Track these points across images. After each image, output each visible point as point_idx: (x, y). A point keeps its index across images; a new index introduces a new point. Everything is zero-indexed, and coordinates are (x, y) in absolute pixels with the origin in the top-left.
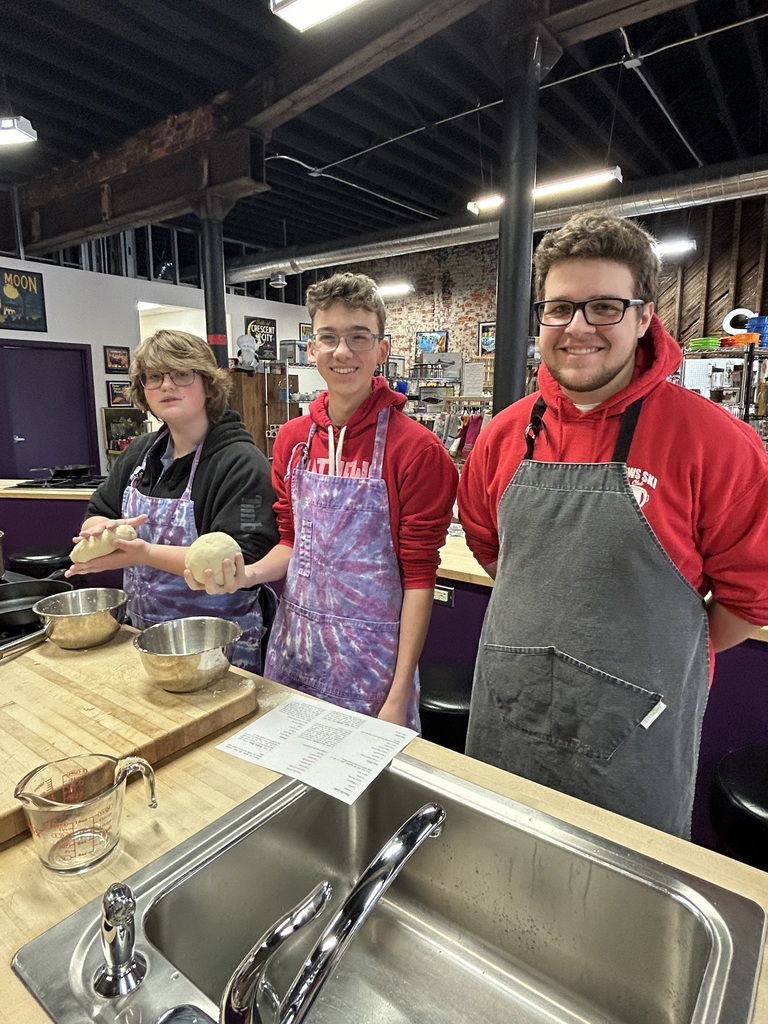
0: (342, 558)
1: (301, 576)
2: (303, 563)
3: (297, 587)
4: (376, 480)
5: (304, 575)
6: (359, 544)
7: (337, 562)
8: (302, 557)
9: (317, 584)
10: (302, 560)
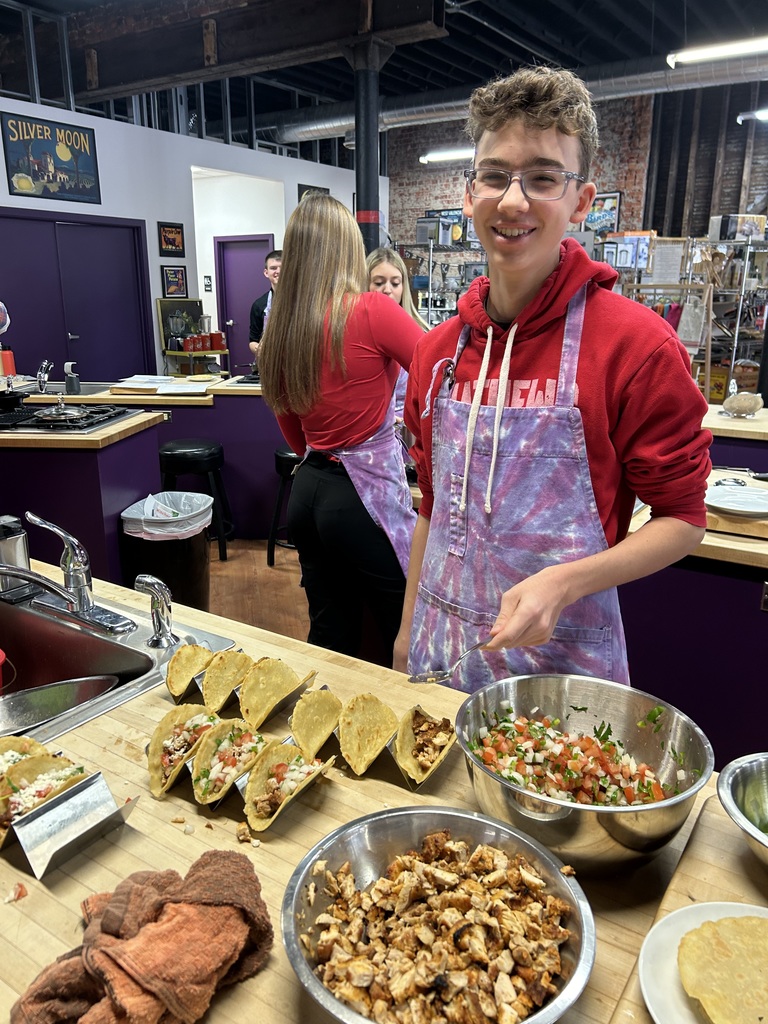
0: (513, 529)
1: (451, 554)
2: (455, 537)
3: (445, 571)
4: (565, 409)
5: (457, 553)
6: (539, 507)
7: (505, 536)
8: (454, 528)
9: (473, 568)
10: (453, 532)
